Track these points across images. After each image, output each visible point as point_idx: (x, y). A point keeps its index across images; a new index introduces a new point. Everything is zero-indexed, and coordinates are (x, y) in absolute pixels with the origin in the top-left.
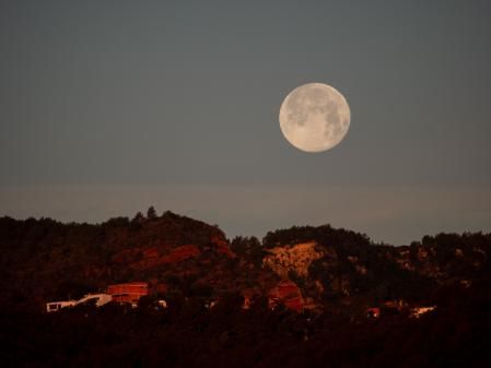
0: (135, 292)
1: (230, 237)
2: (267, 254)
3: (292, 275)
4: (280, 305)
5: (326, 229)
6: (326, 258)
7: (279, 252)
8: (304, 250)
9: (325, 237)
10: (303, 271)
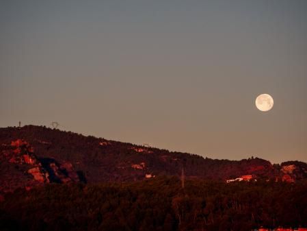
0: (249, 178)
1: (272, 164)
2: (281, 168)
3: (288, 173)
4: (285, 181)
5: (297, 161)
6: (297, 169)
7: (285, 167)
8: (291, 167)
9: (296, 163)
10: (291, 172)
